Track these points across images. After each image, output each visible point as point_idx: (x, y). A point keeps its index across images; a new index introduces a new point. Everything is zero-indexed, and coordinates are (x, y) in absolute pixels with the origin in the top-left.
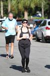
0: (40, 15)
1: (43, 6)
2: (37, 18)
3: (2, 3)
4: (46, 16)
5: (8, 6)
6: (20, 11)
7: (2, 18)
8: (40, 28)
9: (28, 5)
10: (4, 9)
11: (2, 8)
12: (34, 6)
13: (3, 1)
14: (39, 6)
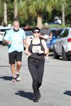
0: (59, 21)
1: (63, 9)
2: (56, 25)
3: (5, 6)
4: (68, 23)
5: (14, 9)
6: (31, 17)
7: (5, 26)
8: (59, 40)
9: (43, 8)
10: (8, 13)
11: (5, 12)
12: (52, 10)
13: (7, 2)
14: (58, 10)
